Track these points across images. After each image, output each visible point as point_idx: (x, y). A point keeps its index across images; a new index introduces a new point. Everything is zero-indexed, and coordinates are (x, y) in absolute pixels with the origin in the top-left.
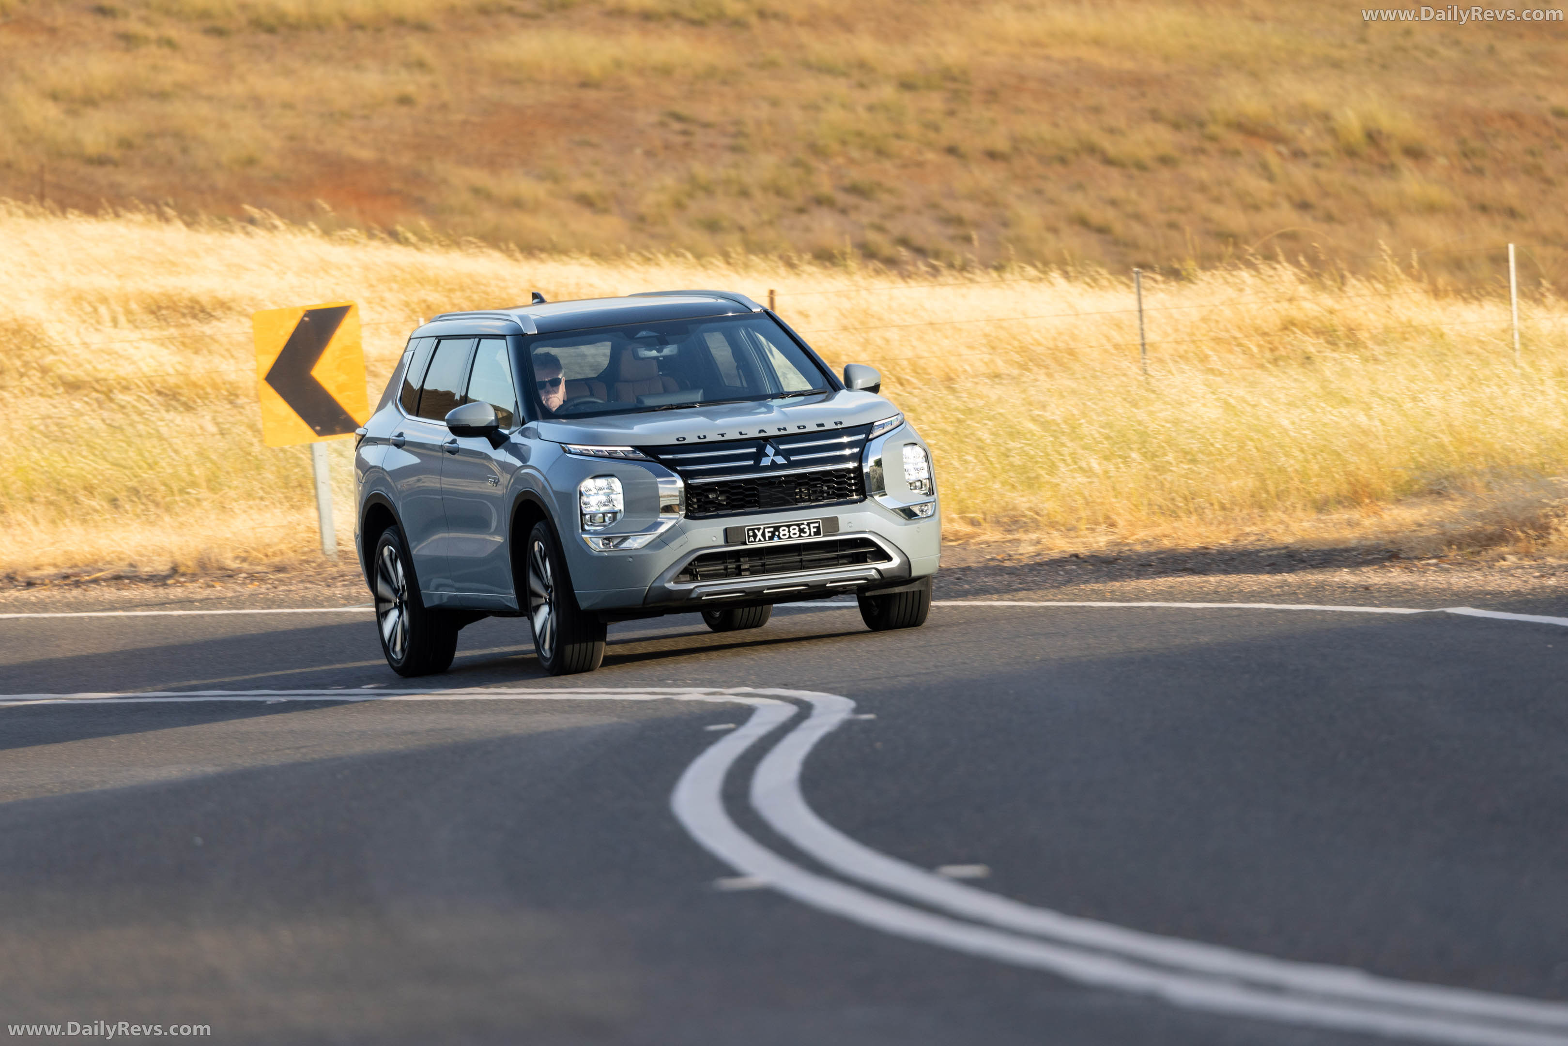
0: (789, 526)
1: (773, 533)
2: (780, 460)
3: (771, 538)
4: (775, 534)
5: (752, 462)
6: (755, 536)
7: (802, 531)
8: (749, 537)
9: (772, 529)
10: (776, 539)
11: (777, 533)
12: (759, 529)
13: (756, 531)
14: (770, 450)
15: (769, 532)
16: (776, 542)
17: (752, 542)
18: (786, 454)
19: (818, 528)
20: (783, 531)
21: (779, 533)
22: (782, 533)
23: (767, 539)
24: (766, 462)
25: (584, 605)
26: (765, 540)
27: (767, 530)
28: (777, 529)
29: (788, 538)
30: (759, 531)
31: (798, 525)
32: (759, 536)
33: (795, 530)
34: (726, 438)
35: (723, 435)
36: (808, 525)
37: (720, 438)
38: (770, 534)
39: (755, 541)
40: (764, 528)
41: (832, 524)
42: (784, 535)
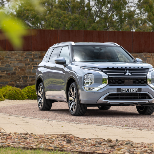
0: (131, 89)
1: (127, 90)
2: (130, 74)
3: (127, 91)
5: (124, 74)
6: (123, 91)
7: (133, 90)
14: (128, 72)
16: (128, 93)
18: (131, 73)
19: (137, 90)
20: (129, 90)
24: (127, 74)
25: (82, 102)
26: (125, 92)
28: (128, 89)
29: (130, 91)
31: (133, 89)
32: (124, 90)
33: (132, 90)
34: (118, 68)
35: (117, 67)
36: (135, 89)
37: (117, 68)
41: (140, 90)
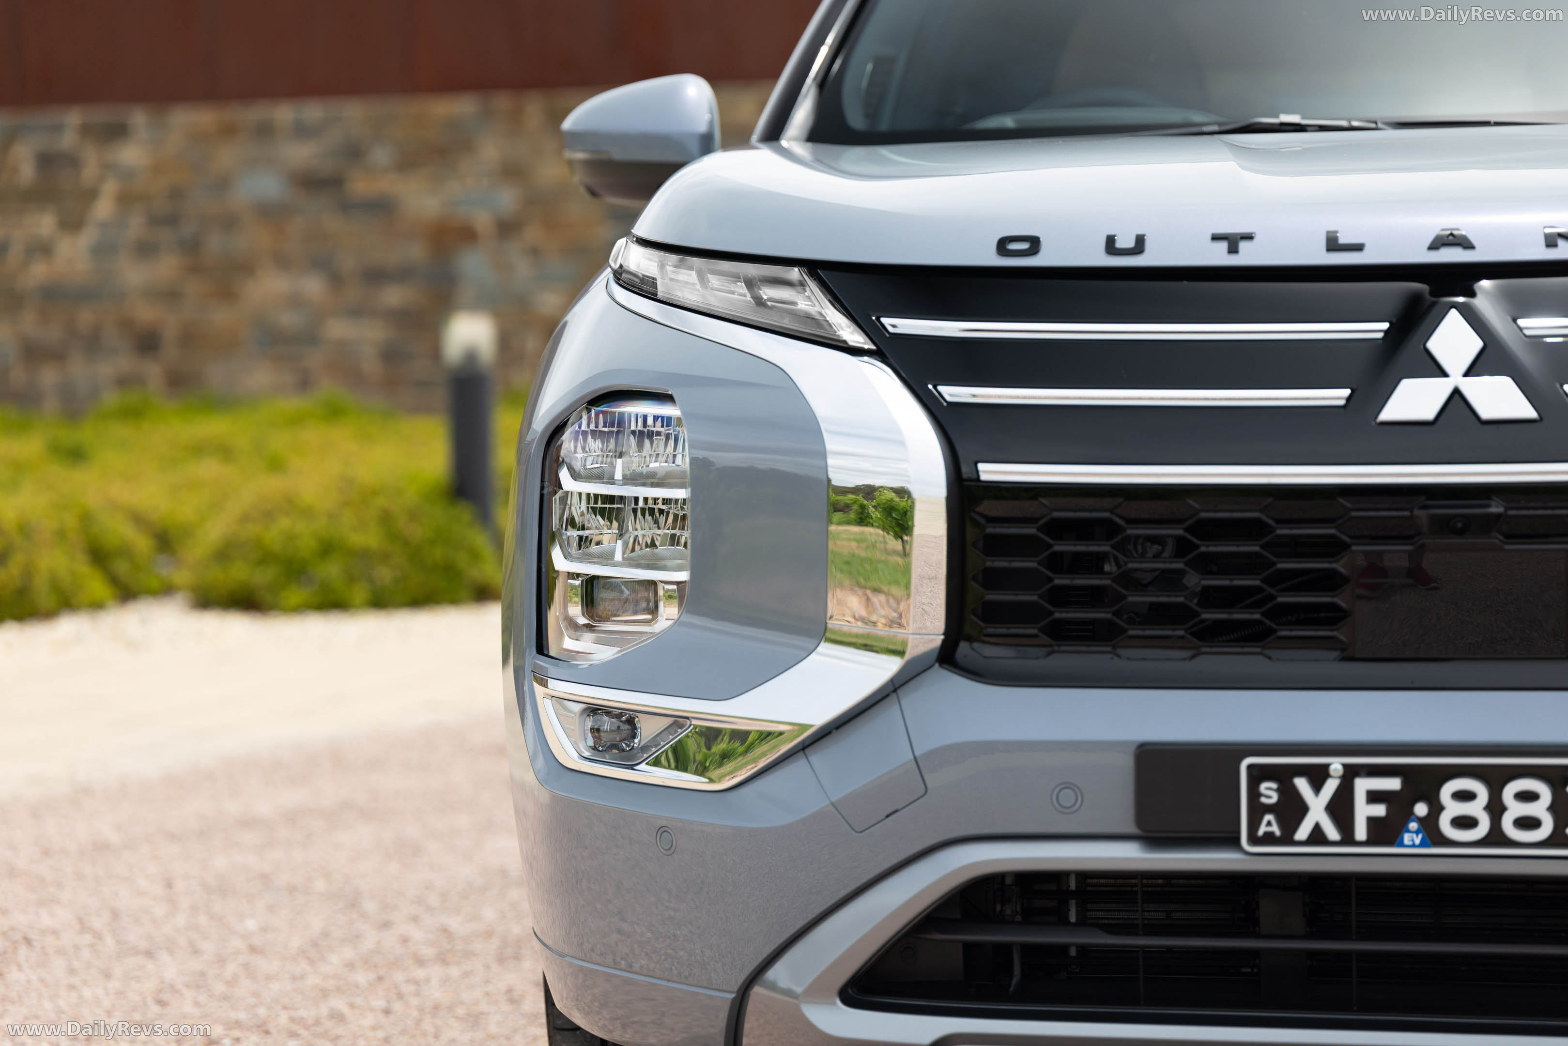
1: (1400, 803)
3: (1384, 831)
4: (1409, 814)
5: (1338, 396)
6: (1292, 809)
8: (1257, 811)
9: (1393, 784)
10: (1412, 837)
11: (1421, 809)
12: (1318, 777)
13: (1302, 784)
14: (1453, 340)
15: (1374, 797)
17: (1269, 839)
20: (1462, 803)
21: (1436, 808)
22: (1452, 809)
23: (1361, 832)
24: (1414, 399)
26: (1348, 838)
27: (1362, 785)
28: (1425, 782)
30: (1317, 787)
31: (1556, 777)
32: (1318, 813)
35: (1233, 242)
38: (1380, 810)
39: (1287, 838)
40: (1351, 773)
42: (1465, 822)
